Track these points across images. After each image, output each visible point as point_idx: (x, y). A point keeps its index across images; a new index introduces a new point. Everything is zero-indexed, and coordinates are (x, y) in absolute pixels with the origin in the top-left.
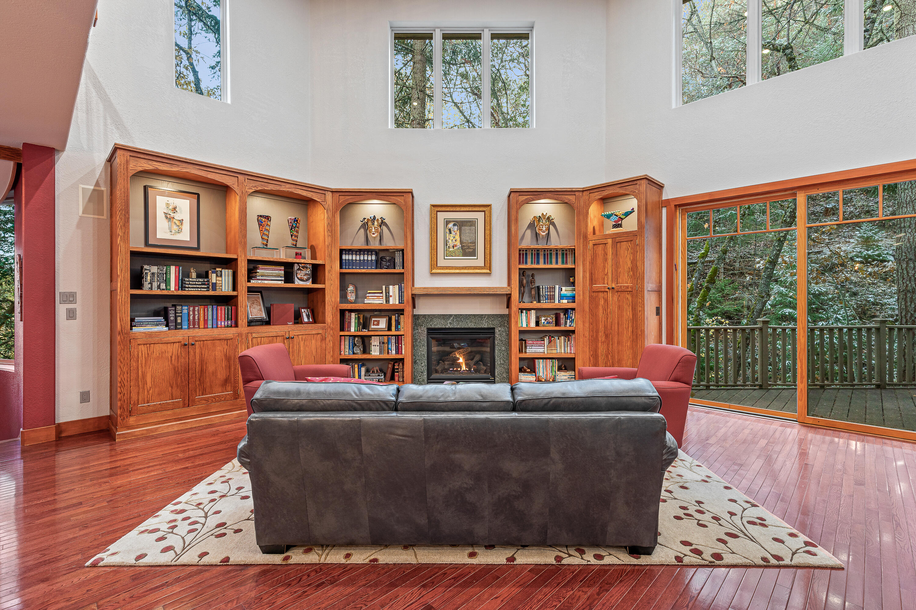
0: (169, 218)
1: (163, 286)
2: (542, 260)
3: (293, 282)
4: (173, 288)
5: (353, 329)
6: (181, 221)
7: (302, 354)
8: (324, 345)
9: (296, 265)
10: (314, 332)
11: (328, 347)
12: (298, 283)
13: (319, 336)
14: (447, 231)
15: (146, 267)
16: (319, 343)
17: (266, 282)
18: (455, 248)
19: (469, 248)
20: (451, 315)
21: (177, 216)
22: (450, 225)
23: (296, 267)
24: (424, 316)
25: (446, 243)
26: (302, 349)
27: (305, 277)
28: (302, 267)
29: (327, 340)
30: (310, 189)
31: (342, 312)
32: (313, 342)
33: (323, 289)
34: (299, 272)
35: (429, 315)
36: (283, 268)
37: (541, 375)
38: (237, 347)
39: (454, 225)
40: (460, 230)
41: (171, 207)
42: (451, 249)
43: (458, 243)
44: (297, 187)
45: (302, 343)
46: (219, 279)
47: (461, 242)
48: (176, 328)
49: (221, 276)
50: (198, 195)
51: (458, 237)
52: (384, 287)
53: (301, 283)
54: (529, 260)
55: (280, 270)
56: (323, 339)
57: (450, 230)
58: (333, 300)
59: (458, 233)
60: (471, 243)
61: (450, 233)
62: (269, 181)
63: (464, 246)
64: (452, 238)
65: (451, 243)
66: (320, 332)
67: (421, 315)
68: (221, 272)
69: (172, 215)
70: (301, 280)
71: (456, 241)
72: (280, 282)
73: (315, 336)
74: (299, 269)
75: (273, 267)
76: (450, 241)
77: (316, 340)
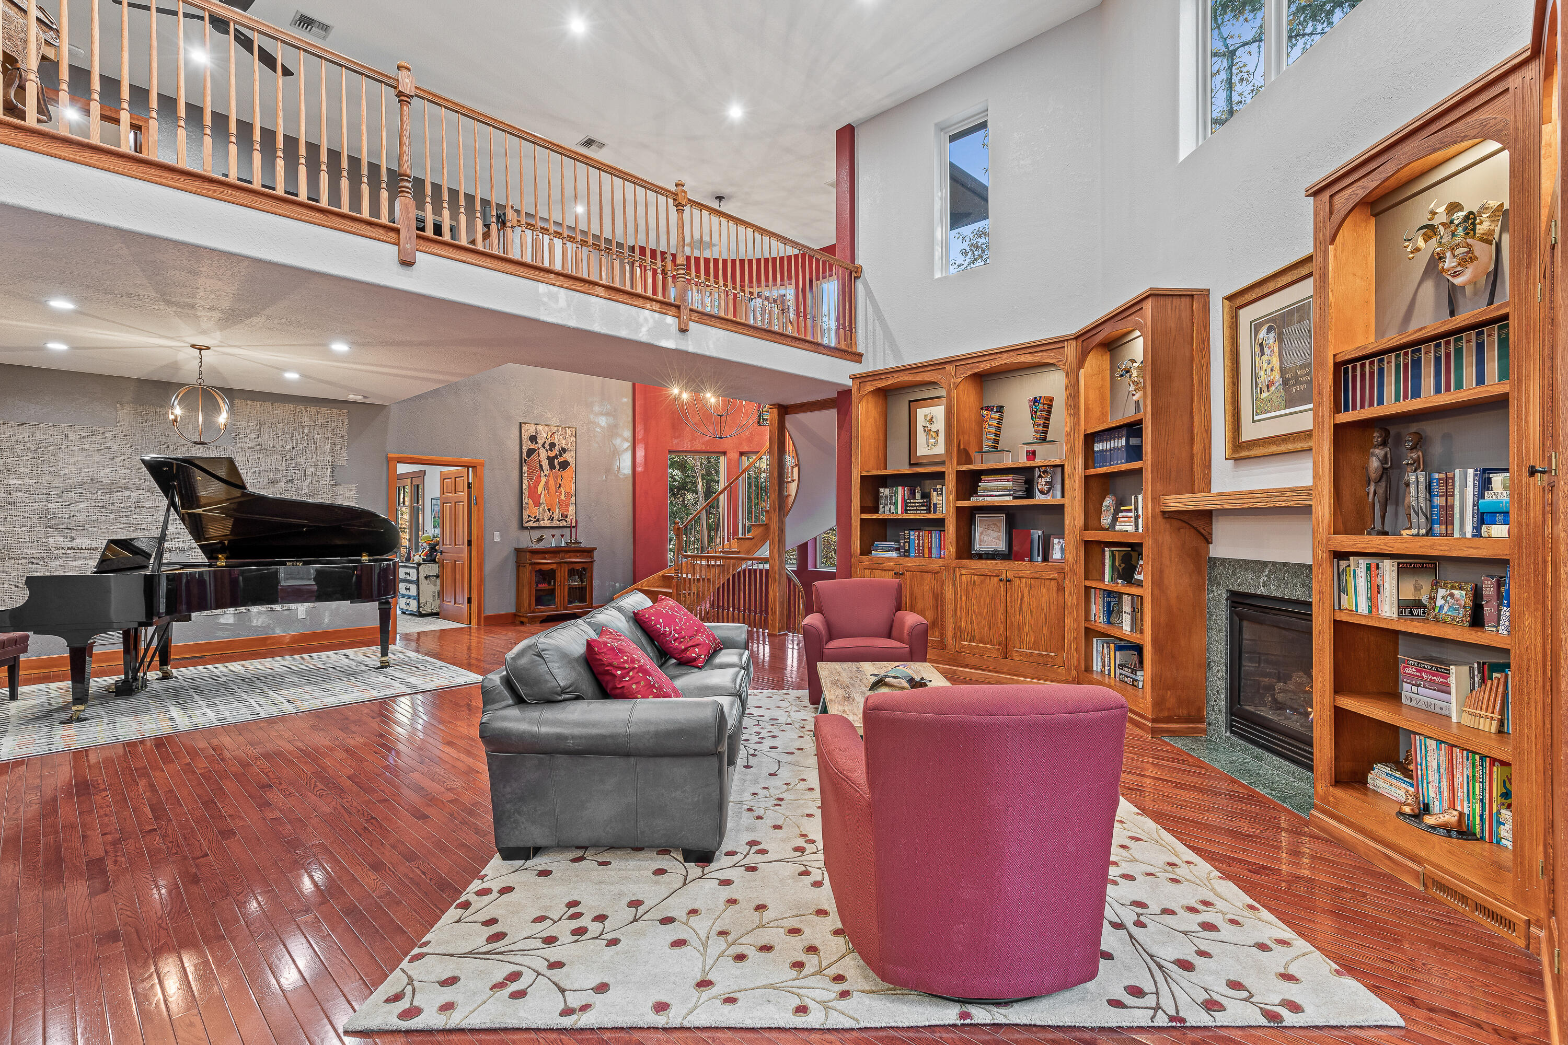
0: (927, 432)
1: (893, 509)
2: (1428, 382)
3: (1033, 497)
4: (900, 512)
6: (937, 432)
7: (1026, 607)
8: (1061, 598)
9: (1037, 470)
10: (1043, 576)
11: (1068, 604)
12: (1039, 498)
13: (1053, 582)
14: (1257, 349)
15: (881, 490)
16: (1053, 595)
17: (989, 499)
18: (1272, 389)
19: (1298, 382)
20: (1265, 564)
21: (934, 428)
22: (1262, 334)
23: (1037, 473)
24: (1223, 560)
25: (1255, 377)
26: (1026, 599)
27: (1046, 488)
28: (1044, 472)
29: (1067, 591)
30: (1038, 349)
31: (1087, 544)
32: (1044, 591)
34: (1041, 480)
35: (1230, 560)
36: (1011, 477)
37: (1432, 794)
38: (943, 584)
39: (1269, 330)
40: (1280, 338)
41: (927, 419)
42: (1265, 395)
43: (1276, 376)
44: (1019, 352)
45: (1026, 591)
46: (940, 498)
47: (1283, 371)
48: (905, 556)
49: (942, 494)
51: (1275, 361)
52: (1133, 498)
53: (1042, 497)
54: (1390, 390)
55: (1008, 480)
56: (1060, 589)
57: (1261, 345)
58: (1075, 523)
59: (1276, 349)
60: (1301, 367)
61: (1263, 353)
62: (981, 359)
63: (1288, 379)
64: (1265, 366)
65: (1263, 379)
66: (1055, 577)
67: (1218, 559)
68: (941, 489)
69: (930, 427)
70: (1042, 492)
71: (1272, 370)
72: (1007, 498)
73: (1047, 582)
74: (1040, 476)
75: (998, 477)
76: (1262, 374)
77: (1049, 589)
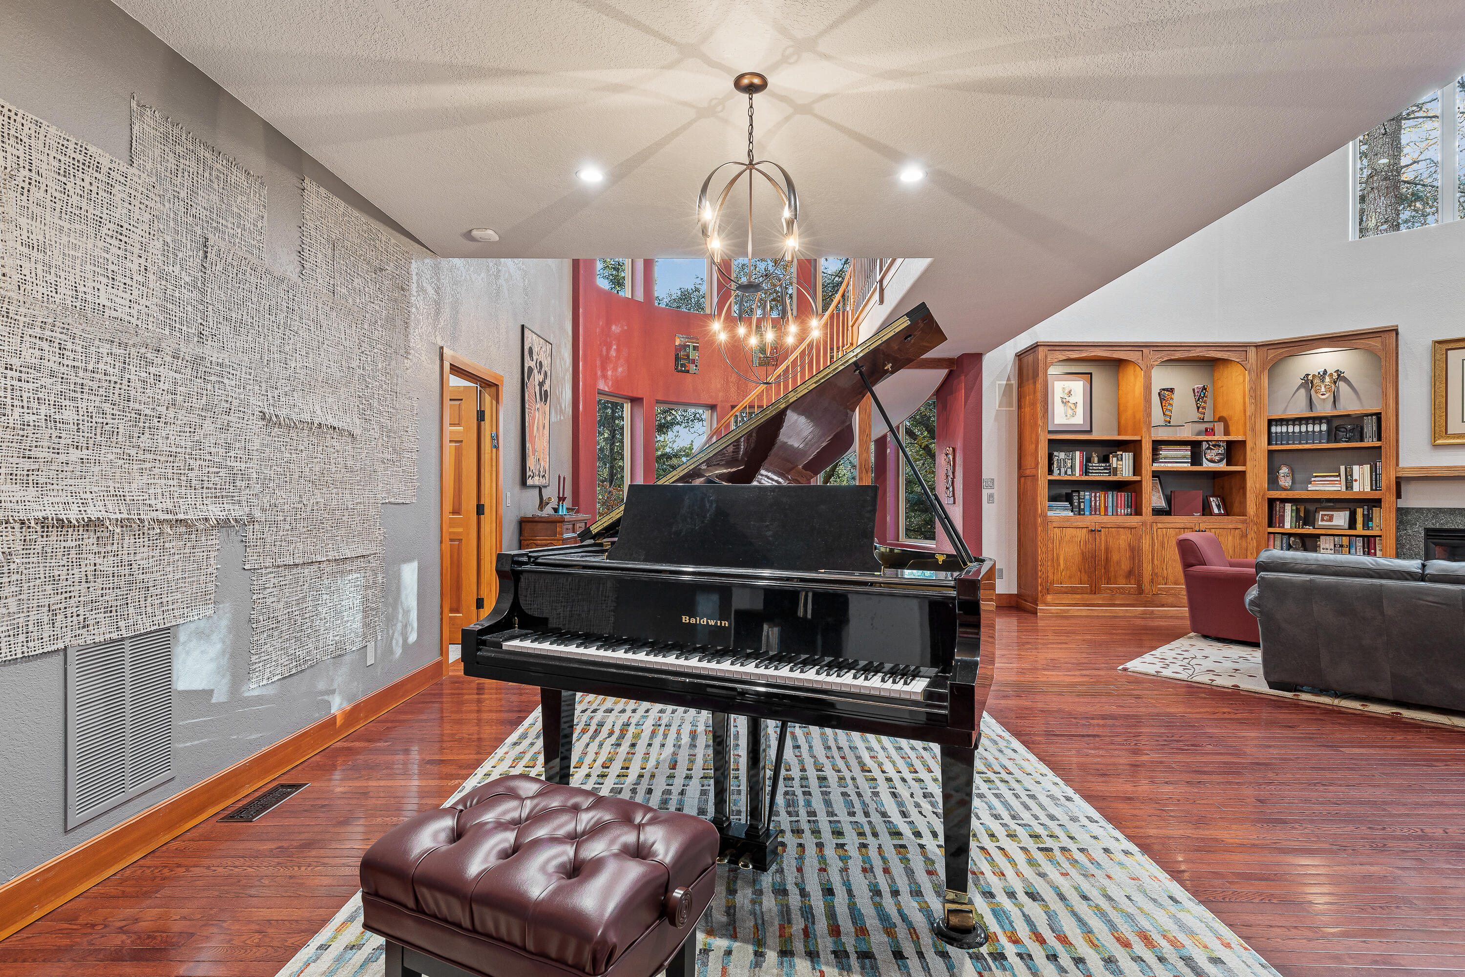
0: (1065, 402)
1: (1069, 472)
3: (1201, 464)
4: (1077, 474)
5: (1287, 525)
6: (1075, 404)
8: (1244, 544)
9: (1204, 443)
10: (1230, 526)
11: (1250, 547)
12: (1207, 466)
13: (1237, 531)
15: (1056, 453)
16: (1237, 541)
17: (1170, 465)
21: (1072, 400)
23: (1205, 446)
24: (1419, 510)
27: (1217, 458)
28: (1213, 446)
29: (1249, 537)
31: (1271, 502)
32: (1230, 538)
33: (1243, 473)
34: (1209, 451)
35: (1429, 510)
36: (1189, 448)
38: (1140, 537)
41: (1066, 391)
44: (1210, 348)
46: (1120, 463)
48: (1079, 514)
49: (1121, 460)
50: (1091, 374)
52: (1342, 468)
53: (1212, 465)
55: (1186, 450)
56: (1244, 536)
58: (1258, 486)
66: (1239, 527)
67: (1413, 509)
68: (1121, 455)
69: (1068, 399)
70: (1212, 461)
72: (1185, 465)
73: (1233, 531)
74: (1208, 448)
75: (1178, 447)
77: (1234, 537)
